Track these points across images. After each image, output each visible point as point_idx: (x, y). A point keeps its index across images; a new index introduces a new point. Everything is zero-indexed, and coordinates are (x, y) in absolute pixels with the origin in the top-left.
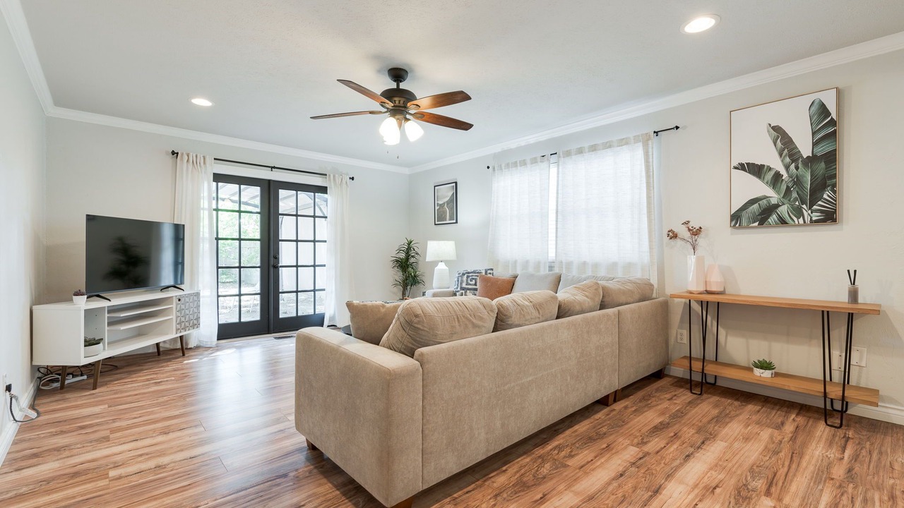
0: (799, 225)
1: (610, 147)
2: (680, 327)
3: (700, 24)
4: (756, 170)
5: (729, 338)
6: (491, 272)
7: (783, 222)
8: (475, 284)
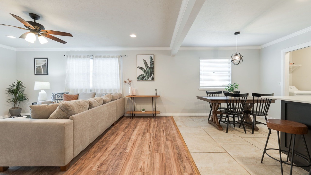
0: (148, 81)
1: (109, 57)
2: (127, 104)
3: (133, 36)
4: (141, 68)
5: (137, 105)
6: (68, 93)
7: (146, 80)
8: (62, 98)
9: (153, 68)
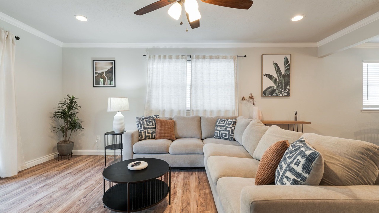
0: (281, 97)
4: (270, 77)
7: (277, 95)
9: (288, 76)
